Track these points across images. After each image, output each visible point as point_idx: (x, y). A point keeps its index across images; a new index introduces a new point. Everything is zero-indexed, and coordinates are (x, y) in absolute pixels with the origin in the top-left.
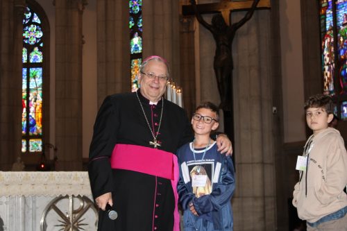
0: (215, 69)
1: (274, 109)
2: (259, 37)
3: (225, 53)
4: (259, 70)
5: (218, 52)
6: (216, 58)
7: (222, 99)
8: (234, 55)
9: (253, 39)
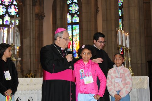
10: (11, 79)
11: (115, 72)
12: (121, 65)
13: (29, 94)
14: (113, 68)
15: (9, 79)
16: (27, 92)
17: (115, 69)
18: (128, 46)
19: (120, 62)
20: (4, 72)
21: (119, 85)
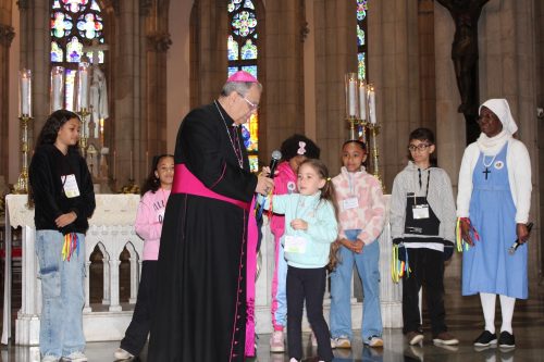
0: (453, 58)
1: (540, 110)
2: (516, 13)
3: (467, 38)
4: (516, 58)
5: (458, 36)
6: (455, 45)
7: (462, 100)
8: (481, 40)
9: (508, 16)
10: (78, 194)
11: (345, 185)
12: (359, 169)
13: (124, 233)
14: (340, 176)
15: (74, 196)
16: (120, 229)
17: (346, 178)
18: (373, 120)
19: (357, 161)
20: (63, 179)
21: (356, 215)
